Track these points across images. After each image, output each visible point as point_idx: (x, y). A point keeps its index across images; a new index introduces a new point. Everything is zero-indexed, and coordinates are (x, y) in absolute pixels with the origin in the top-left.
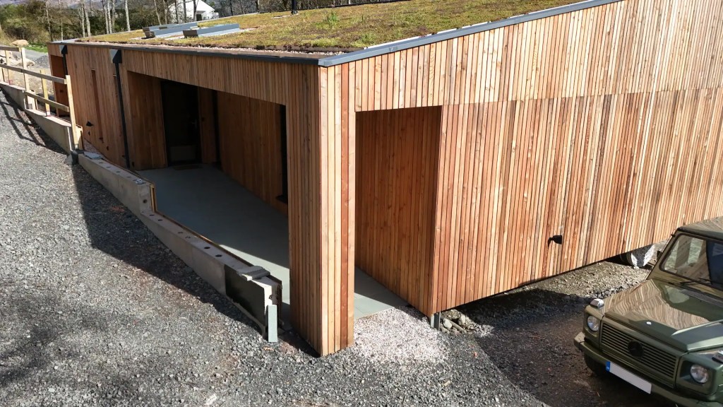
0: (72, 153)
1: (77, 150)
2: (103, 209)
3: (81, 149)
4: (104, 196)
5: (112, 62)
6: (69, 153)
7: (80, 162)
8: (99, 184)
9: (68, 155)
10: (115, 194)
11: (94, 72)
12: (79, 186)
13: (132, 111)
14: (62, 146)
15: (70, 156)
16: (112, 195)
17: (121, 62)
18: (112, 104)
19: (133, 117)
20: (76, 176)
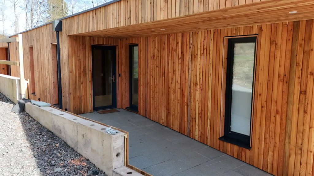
0: (19, 103)
1: (24, 99)
2: (62, 163)
3: (27, 98)
4: (58, 145)
5: (54, 30)
6: (16, 102)
7: (27, 110)
8: (48, 131)
9: (14, 104)
10: (69, 143)
11: (31, 48)
12: (29, 134)
13: (69, 68)
14: (8, 97)
15: (17, 105)
16: (65, 144)
17: (61, 31)
18: (46, 67)
19: (70, 72)
20: (24, 124)
